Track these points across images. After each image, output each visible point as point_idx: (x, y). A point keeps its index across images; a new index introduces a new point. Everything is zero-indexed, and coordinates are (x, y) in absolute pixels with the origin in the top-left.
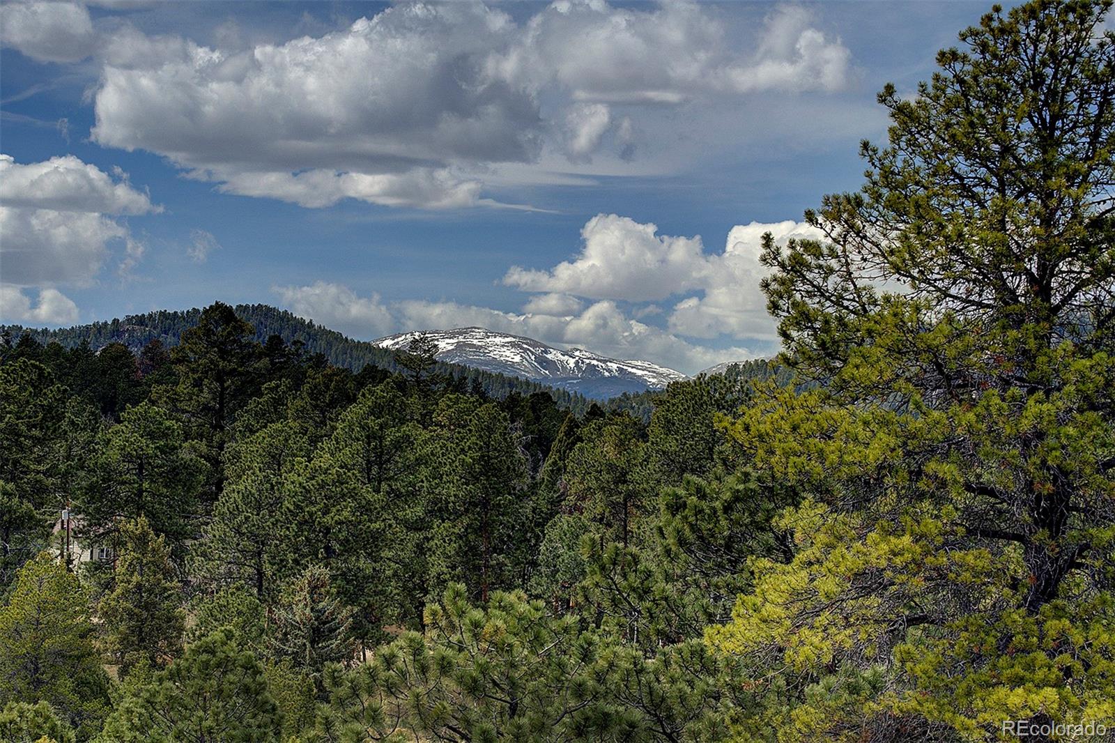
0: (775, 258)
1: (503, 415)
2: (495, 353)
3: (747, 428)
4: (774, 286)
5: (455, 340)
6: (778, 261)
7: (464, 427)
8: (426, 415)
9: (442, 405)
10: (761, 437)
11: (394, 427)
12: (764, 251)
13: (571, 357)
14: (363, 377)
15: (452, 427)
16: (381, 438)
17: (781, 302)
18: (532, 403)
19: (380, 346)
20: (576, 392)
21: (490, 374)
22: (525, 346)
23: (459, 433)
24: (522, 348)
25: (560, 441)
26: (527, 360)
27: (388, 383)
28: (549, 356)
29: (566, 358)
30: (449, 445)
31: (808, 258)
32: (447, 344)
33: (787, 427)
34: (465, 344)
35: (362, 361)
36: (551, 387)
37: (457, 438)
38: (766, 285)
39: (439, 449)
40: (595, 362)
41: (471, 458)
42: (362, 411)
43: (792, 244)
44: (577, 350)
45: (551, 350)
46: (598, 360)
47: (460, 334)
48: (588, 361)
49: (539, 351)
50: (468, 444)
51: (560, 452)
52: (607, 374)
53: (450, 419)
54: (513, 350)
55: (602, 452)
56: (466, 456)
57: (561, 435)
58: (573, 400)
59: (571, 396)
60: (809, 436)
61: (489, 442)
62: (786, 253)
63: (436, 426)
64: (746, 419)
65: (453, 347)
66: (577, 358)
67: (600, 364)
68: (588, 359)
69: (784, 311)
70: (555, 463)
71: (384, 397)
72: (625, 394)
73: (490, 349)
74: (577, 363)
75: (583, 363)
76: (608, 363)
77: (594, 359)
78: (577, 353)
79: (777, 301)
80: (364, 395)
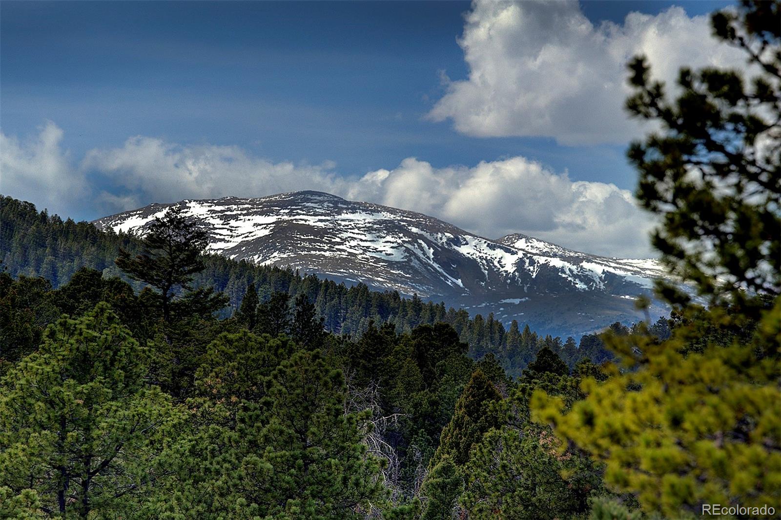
0: (653, 104)
1: (333, 372)
2: (353, 243)
3: (589, 420)
4: (653, 156)
5: (272, 219)
6: (658, 109)
7: (256, 397)
8: (182, 374)
9: (212, 353)
10: (614, 437)
11: (114, 399)
12: (630, 91)
13: (507, 251)
14: (72, 296)
15: (234, 399)
16: (88, 424)
17: (661, 187)
18: (418, 346)
19: (116, 230)
20: (515, 324)
21: (341, 288)
22: (414, 230)
23: (246, 409)
24: (408, 233)
25: (459, 425)
26: (418, 258)
27: (102, 310)
28: (464, 250)
29: (499, 253)
30: (227, 433)
31: (717, 103)
32: (256, 225)
33: (662, 418)
34: (292, 227)
35: (76, 262)
36: (464, 314)
37: (242, 421)
38: (636, 153)
39: (206, 443)
40: (556, 262)
41: (270, 460)
42: (48, 369)
43: (685, 77)
44: (520, 237)
45: (468, 237)
46: (563, 258)
47: (283, 205)
48: (542, 260)
49: (443, 238)
50: (264, 431)
51: (457, 445)
52: (580, 285)
53: (228, 379)
54: (389, 238)
55: (535, 447)
56: (261, 456)
57: (460, 413)
58: (509, 340)
59: (507, 330)
60: (700, 436)
61: (307, 428)
62: (673, 94)
63: (201, 395)
64: (590, 403)
65: (267, 232)
66: (520, 254)
67: (567, 265)
68: (544, 254)
69: (666, 202)
70: (446, 471)
71: (93, 339)
72: (616, 326)
73: (345, 235)
74: (520, 264)
75: (532, 263)
76: (585, 265)
77: (555, 256)
78: (521, 244)
79: (653, 184)
80: (52, 335)
